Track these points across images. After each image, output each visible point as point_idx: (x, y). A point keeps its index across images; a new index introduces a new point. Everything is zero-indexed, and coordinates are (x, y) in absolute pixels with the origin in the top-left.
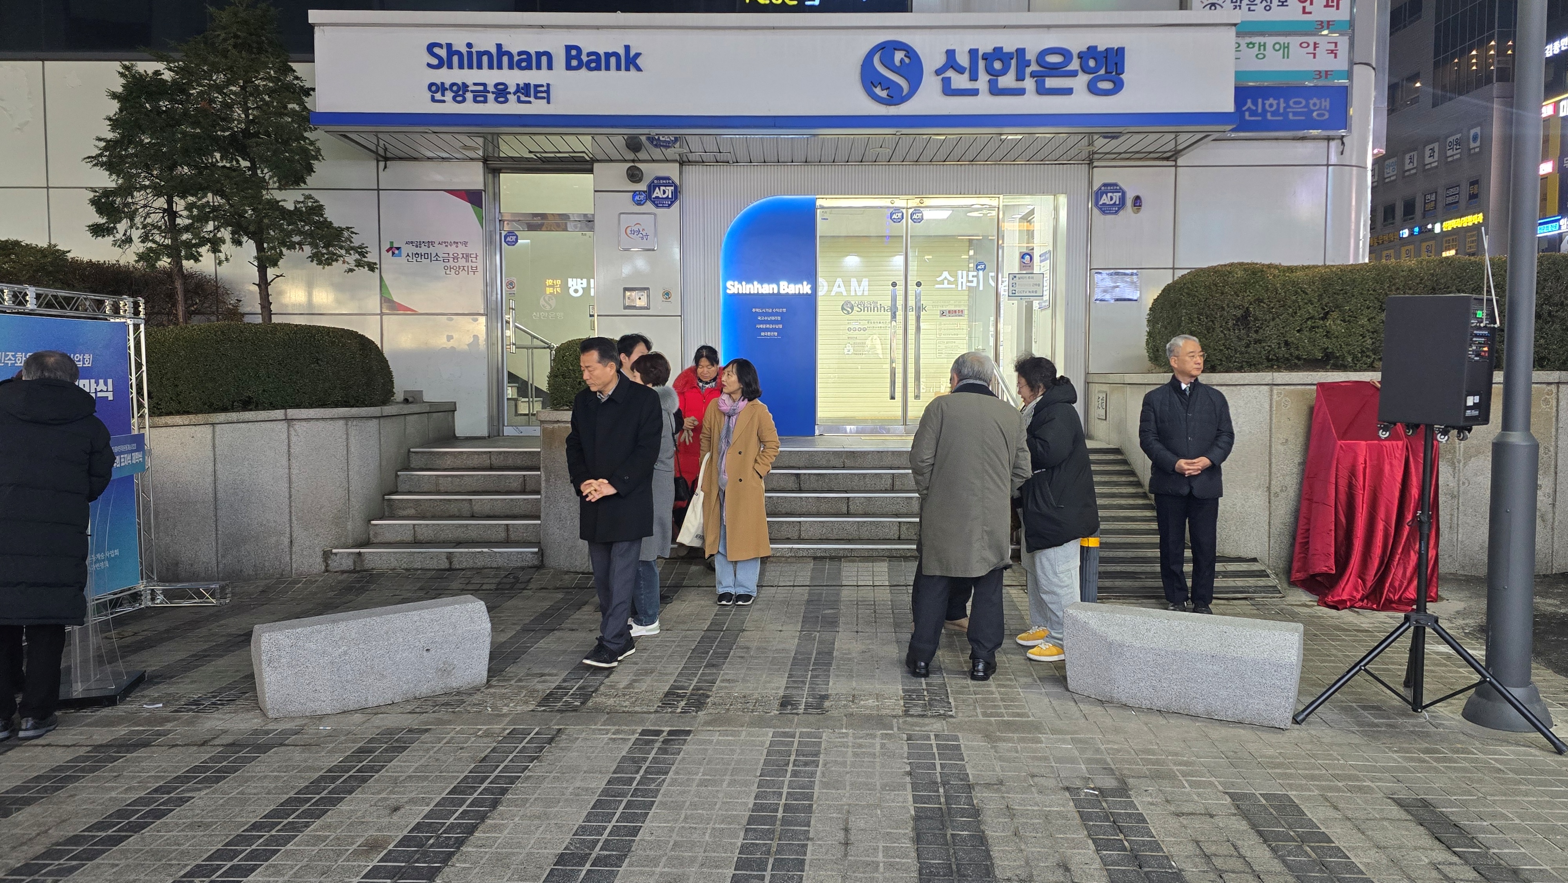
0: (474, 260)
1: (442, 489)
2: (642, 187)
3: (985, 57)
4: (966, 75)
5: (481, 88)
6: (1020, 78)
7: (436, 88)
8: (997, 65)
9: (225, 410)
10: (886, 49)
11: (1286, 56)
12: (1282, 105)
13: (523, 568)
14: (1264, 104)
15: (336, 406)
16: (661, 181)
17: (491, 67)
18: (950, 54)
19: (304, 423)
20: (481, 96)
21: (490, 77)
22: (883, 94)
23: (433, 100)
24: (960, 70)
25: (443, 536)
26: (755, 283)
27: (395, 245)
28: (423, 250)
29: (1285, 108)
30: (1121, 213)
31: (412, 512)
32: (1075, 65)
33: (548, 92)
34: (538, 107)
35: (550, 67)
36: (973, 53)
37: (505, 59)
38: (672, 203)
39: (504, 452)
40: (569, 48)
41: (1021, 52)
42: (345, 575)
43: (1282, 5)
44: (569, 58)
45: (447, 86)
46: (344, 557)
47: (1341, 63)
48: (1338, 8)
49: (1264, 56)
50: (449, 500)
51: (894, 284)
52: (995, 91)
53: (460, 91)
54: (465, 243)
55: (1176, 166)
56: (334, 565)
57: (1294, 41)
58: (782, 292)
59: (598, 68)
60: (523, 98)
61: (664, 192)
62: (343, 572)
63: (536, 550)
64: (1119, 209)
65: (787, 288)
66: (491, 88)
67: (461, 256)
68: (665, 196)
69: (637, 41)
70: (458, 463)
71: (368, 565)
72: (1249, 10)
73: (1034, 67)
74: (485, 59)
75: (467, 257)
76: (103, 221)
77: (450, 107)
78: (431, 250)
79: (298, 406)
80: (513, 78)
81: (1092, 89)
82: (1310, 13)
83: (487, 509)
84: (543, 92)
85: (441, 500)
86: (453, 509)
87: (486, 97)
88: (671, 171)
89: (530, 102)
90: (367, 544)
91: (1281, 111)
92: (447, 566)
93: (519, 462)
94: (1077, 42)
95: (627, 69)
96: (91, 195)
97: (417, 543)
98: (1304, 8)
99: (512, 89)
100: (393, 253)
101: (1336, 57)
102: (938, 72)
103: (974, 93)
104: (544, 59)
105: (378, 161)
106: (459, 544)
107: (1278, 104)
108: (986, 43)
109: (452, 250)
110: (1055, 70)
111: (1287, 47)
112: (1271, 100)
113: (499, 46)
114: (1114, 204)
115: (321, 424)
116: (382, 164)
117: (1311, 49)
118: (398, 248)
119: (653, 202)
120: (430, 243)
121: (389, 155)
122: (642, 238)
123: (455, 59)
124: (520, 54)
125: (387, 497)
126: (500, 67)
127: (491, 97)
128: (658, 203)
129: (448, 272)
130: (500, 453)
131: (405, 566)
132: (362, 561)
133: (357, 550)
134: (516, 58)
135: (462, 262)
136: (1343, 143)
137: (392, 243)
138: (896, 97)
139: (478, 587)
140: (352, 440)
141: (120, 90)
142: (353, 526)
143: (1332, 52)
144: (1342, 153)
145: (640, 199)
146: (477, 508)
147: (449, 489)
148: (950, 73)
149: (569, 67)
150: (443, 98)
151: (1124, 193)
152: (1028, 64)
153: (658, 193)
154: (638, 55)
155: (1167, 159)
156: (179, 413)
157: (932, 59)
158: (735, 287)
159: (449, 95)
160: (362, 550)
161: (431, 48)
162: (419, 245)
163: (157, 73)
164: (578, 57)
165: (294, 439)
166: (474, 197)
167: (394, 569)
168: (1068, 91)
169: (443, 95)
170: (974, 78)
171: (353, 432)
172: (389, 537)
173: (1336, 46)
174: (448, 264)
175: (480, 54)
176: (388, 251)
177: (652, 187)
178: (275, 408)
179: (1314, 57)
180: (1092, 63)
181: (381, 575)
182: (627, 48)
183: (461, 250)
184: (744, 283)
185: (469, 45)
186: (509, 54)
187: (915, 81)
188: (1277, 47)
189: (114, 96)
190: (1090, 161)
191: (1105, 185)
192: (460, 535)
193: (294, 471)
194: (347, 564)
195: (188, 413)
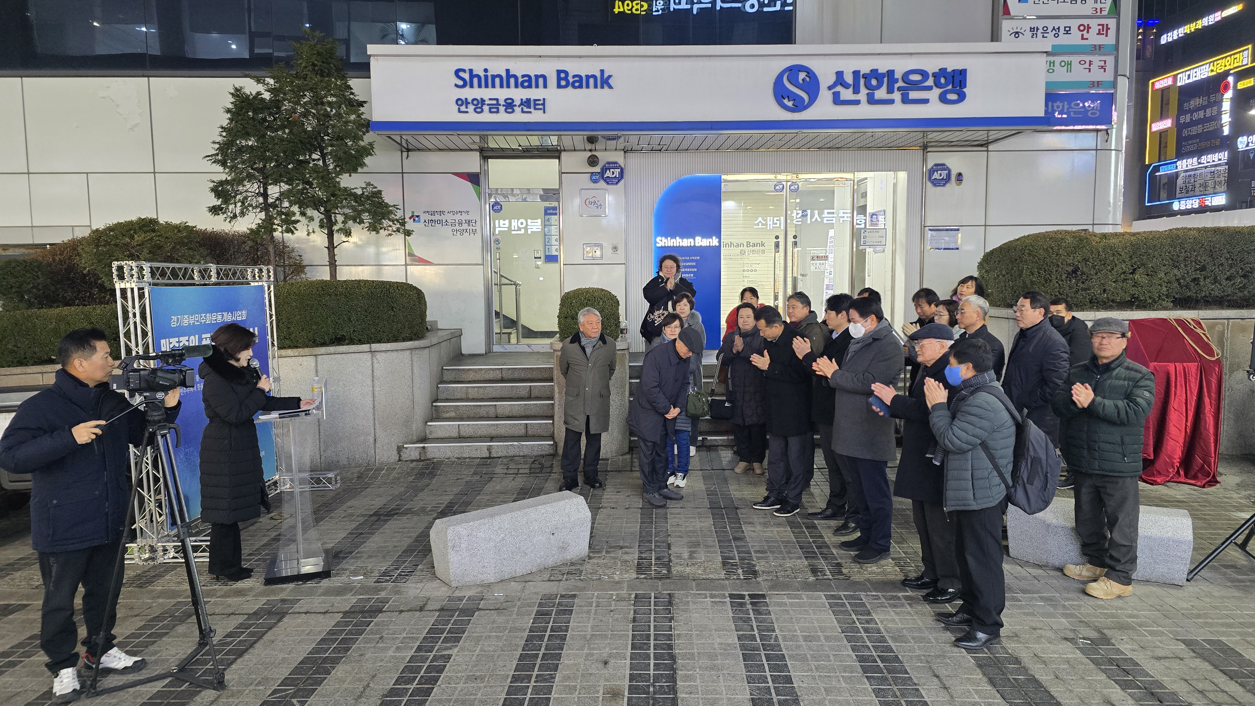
0: (474, 224)
1: (471, 397)
2: (597, 169)
3: (865, 76)
4: (851, 90)
5: (495, 102)
6: (890, 91)
7: (461, 102)
8: (874, 82)
9: (323, 344)
10: (793, 71)
11: (1069, 70)
12: (1066, 106)
13: (543, 456)
14: (1053, 106)
15: (404, 340)
16: (613, 165)
17: (502, 86)
18: (840, 74)
19: (383, 354)
20: (494, 108)
21: (502, 94)
22: (790, 104)
23: (460, 111)
24: (846, 86)
25: (480, 433)
26: (678, 238)
27: (416, 214)
28: (437, 217)
29: (1068, 109)
30: (948, 185)
31: (452, 414)
32: (930, 82)
33: (544, 104)
34: (536, 116)
35: (545, 86)
36: (856, 73)
37: (512, 81)
38: (619, 181)
39: (512, 369)
40: (559, 72)
41: (891, 73)
42: (414, 463)
43: (1067, 33)
44: (559, 79)
45: (470, 100)
46: (412, 450)
47: (1108, 76)
48: (1107, 36)
49: (1054, 71)
50: (480, 406)
51: (777, 237)
52: (871, 100)
53: (479, 104)
54: (468, 212)
55: (987, 151)
56: (405, 456)
57: (1075, 59)
58: (697, 245)
59: (581, 87)
60: (525, 109)
61: (613, 173)
62: (412, 461)
63: (552, 443)
64: (946, 182)
65: (700, 242)
66: (502, 102)
67: (464, 222)
68: (613, 176)
69: (609, 67)
70: (478, 377)
71: (430, 455)
72: (1043, 37)
73: (900, 84)
74: (497, 80)
75: (469, 222)
76: (219, 202)
77: (471, 117)
78: (443, 218)
79: (379, 342)
80: (518, 94)
81: (943, 99)
82: (1087, 39)
83: (507, 412)
84: (540, 105)
85: (474, 406)
86: (483, 412)
87: (498, 108)
88: (618, 157)
89: (530, 112)
90: (424, 440)
91: (1065, 111)
92: (488, 455)
93: (523, 376)
94: (932, 66)
95: (602, 87)
96: (212, 185)
97: (461, 438)
98: (1083, 35)
99: (517, 103)
100: (414, 220)
101: (1105, 71)
102: (830, 88)
103: (857, 102)
104: (541, 81)
105: (402, 152)
106: (492, 439)
107: (1063, 106)
108: (865, 66)
109: (458, 217)
110: (916, 86)
111: (1069, 64)
112: (1058, 103)
113: (508, 71)
114: (943, 179)
115: (394, 354)
116: (405, 154)
117: (1087, 65)
118: (418, 216)
119: (605, 181)
120: (442, 213)
121: (410, 147)
122: (598, 207)
123: (475, 80)
124: (523, 76)
125: (434, 404)
126: (508, 86)
127: (502, 109)
128: (608, 181)
129: (455, 233)
130: (509, 369)
131: (457, 456)
132: (425, 453)
133: (422, 445)
134: (520, 80)
135: (465, 226)
136: (1108, 133)
137: (413, 212)
138: (799, 106)
139: (516, 471)
140: (415, 364)
141: (230, 106)
142: (416, 426)
143: (1102, 67)
144: (1107, 141)
145: (595, 178)
146: (500, 412)
147: (476, 396)
148: (839, 88)
149: (559, 86)
150: (466, 110)
151: (950, 171)
152: (897, 81)
153: (608, 174)
154: (610, 77)
155: (982, 145)
156: (290, 347)
157: (826, 78)
158: (663, 242)
159: (471, 108)
160: (426, 445)
161: (457, 72)
162: (433, 213)
163: (259, 93)
164: (566, 79)
165: (376, 365)
166: (474, 179)
167: (449, 458)
168: (926, 101)
169: (467, 108)
170: (856, 91)
171: (415, 359)
172: (441, 434)
173: (1105, 63)
174: (455, 228)
175: (494, 77)
176: (410, 218)
177: (604, 169)
178: (361, 342)
179: (1090, 71)
180: (943, 80)
181: (440, 463)
182: (602, 72)
183: (464, 217)
184: (669, 238)
185: (486, 70)
186: (515, 77)
187: (814, 96)
188: (1063, 64)
189: (228, 111)
190: (925, 148)
191: (936, 165)
192: (494, 432)
193: (377, 389)
194: (415, 455)
195: (297, 347)
